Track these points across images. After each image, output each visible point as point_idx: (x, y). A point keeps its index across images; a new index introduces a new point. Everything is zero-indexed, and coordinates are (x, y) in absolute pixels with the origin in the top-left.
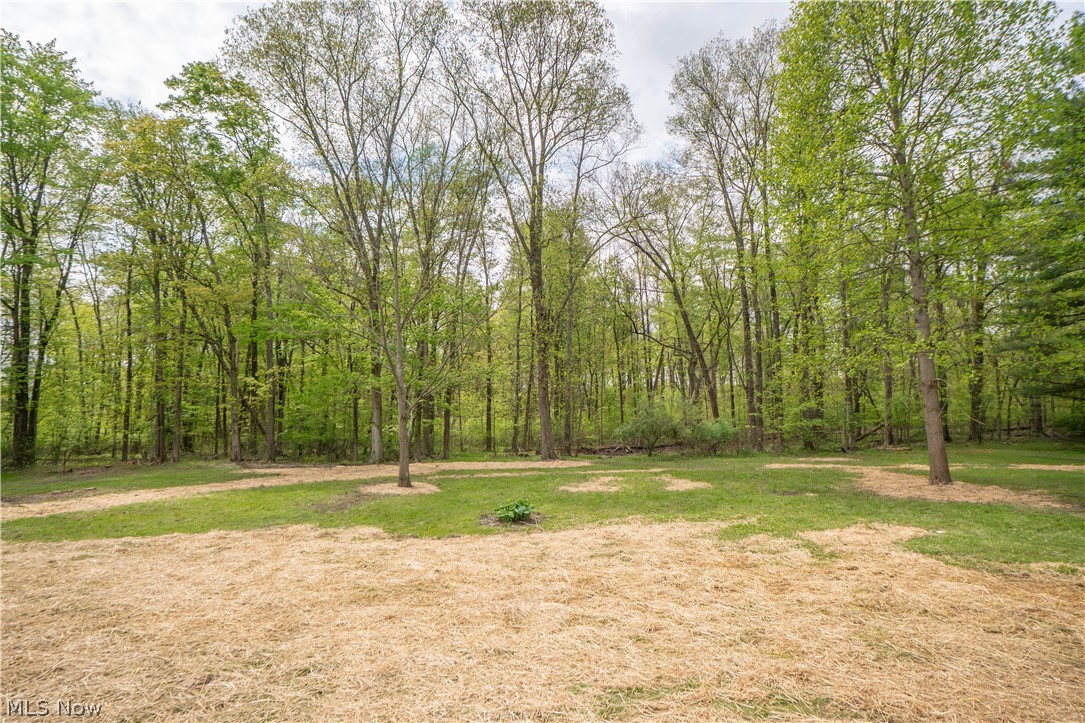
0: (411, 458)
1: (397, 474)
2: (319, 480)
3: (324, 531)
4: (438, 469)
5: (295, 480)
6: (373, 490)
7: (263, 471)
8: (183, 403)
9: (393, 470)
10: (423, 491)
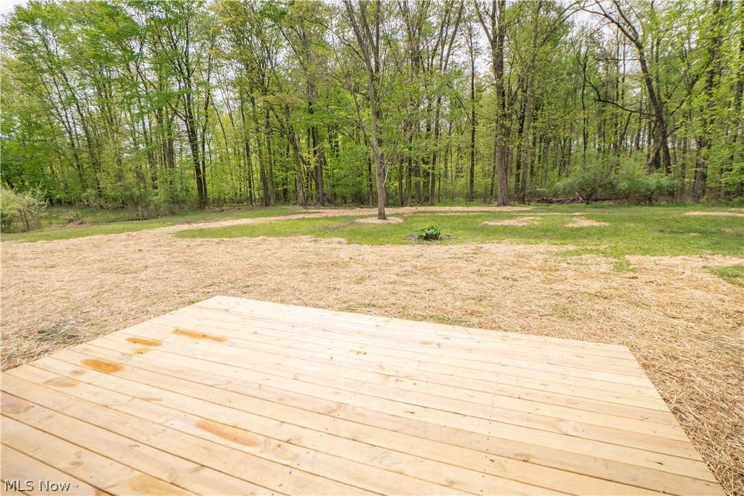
0: (387, 205)
1: (377, 213)
2: (337, 215)
3: (315, 239)
4: (417, 210)
5: (324, 215)
6: (362, 221)
7: (312, 211)
8: (274, 171)
9: (375, 211)
10: (391, 222)
